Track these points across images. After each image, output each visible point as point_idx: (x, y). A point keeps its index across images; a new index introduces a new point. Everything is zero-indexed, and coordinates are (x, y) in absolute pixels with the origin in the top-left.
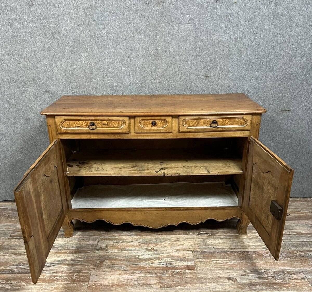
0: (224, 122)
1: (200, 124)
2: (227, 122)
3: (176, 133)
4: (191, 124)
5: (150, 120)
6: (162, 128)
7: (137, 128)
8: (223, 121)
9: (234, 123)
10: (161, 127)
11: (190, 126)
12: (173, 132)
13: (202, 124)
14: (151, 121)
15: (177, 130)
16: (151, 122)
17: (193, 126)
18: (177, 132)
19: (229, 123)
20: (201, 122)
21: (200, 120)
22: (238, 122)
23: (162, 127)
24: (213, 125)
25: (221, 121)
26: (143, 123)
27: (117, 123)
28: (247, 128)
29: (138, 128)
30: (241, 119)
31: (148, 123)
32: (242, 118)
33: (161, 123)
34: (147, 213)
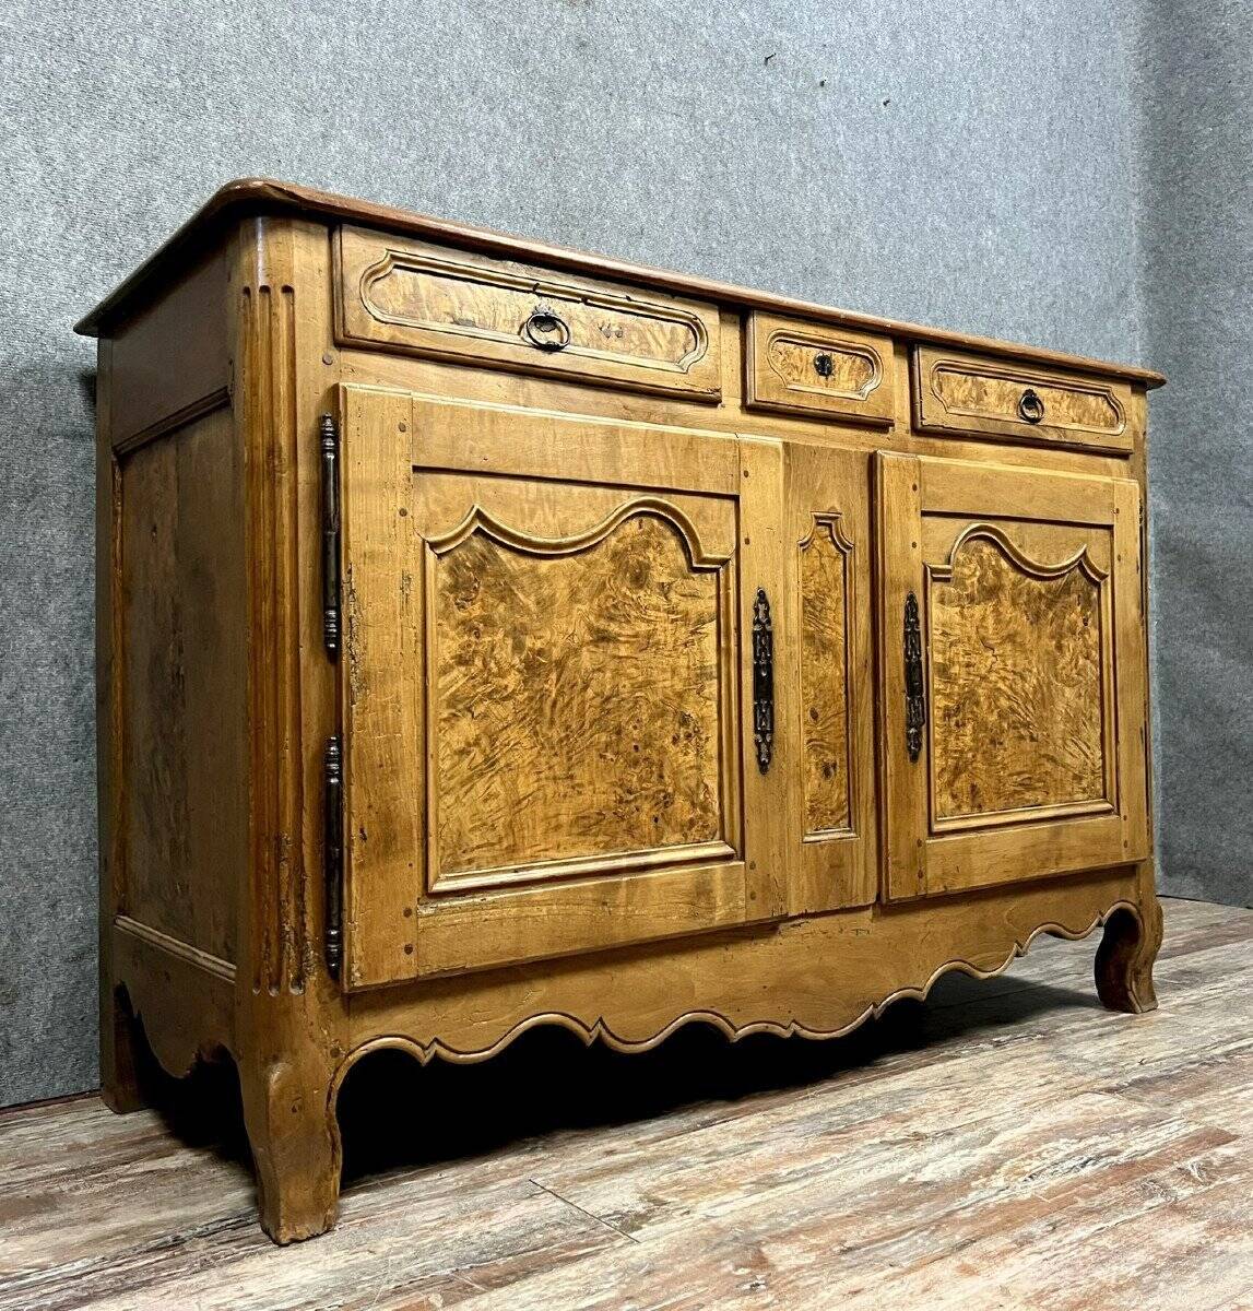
0: (1058, 406)
1: (985, 399)
2: (1065, 405)
4: (959, 396)
5: (814, 343)
6: (860, 397)
7: (757, 379)
8: (1055, 401)
9: (1087, 415)
10: (853, 389)
14: (814, 352)
17: (965, 404)
19: (1072, 412)
20: (988, 389)
22: (1096, 413)
24: (1027, 412)
28: (1124, 440)
29: (765, 381)
30: (1103, 402)
31: (801, 359)
32: (1107, 396)
33: (852, 368)
34: (797, 930)
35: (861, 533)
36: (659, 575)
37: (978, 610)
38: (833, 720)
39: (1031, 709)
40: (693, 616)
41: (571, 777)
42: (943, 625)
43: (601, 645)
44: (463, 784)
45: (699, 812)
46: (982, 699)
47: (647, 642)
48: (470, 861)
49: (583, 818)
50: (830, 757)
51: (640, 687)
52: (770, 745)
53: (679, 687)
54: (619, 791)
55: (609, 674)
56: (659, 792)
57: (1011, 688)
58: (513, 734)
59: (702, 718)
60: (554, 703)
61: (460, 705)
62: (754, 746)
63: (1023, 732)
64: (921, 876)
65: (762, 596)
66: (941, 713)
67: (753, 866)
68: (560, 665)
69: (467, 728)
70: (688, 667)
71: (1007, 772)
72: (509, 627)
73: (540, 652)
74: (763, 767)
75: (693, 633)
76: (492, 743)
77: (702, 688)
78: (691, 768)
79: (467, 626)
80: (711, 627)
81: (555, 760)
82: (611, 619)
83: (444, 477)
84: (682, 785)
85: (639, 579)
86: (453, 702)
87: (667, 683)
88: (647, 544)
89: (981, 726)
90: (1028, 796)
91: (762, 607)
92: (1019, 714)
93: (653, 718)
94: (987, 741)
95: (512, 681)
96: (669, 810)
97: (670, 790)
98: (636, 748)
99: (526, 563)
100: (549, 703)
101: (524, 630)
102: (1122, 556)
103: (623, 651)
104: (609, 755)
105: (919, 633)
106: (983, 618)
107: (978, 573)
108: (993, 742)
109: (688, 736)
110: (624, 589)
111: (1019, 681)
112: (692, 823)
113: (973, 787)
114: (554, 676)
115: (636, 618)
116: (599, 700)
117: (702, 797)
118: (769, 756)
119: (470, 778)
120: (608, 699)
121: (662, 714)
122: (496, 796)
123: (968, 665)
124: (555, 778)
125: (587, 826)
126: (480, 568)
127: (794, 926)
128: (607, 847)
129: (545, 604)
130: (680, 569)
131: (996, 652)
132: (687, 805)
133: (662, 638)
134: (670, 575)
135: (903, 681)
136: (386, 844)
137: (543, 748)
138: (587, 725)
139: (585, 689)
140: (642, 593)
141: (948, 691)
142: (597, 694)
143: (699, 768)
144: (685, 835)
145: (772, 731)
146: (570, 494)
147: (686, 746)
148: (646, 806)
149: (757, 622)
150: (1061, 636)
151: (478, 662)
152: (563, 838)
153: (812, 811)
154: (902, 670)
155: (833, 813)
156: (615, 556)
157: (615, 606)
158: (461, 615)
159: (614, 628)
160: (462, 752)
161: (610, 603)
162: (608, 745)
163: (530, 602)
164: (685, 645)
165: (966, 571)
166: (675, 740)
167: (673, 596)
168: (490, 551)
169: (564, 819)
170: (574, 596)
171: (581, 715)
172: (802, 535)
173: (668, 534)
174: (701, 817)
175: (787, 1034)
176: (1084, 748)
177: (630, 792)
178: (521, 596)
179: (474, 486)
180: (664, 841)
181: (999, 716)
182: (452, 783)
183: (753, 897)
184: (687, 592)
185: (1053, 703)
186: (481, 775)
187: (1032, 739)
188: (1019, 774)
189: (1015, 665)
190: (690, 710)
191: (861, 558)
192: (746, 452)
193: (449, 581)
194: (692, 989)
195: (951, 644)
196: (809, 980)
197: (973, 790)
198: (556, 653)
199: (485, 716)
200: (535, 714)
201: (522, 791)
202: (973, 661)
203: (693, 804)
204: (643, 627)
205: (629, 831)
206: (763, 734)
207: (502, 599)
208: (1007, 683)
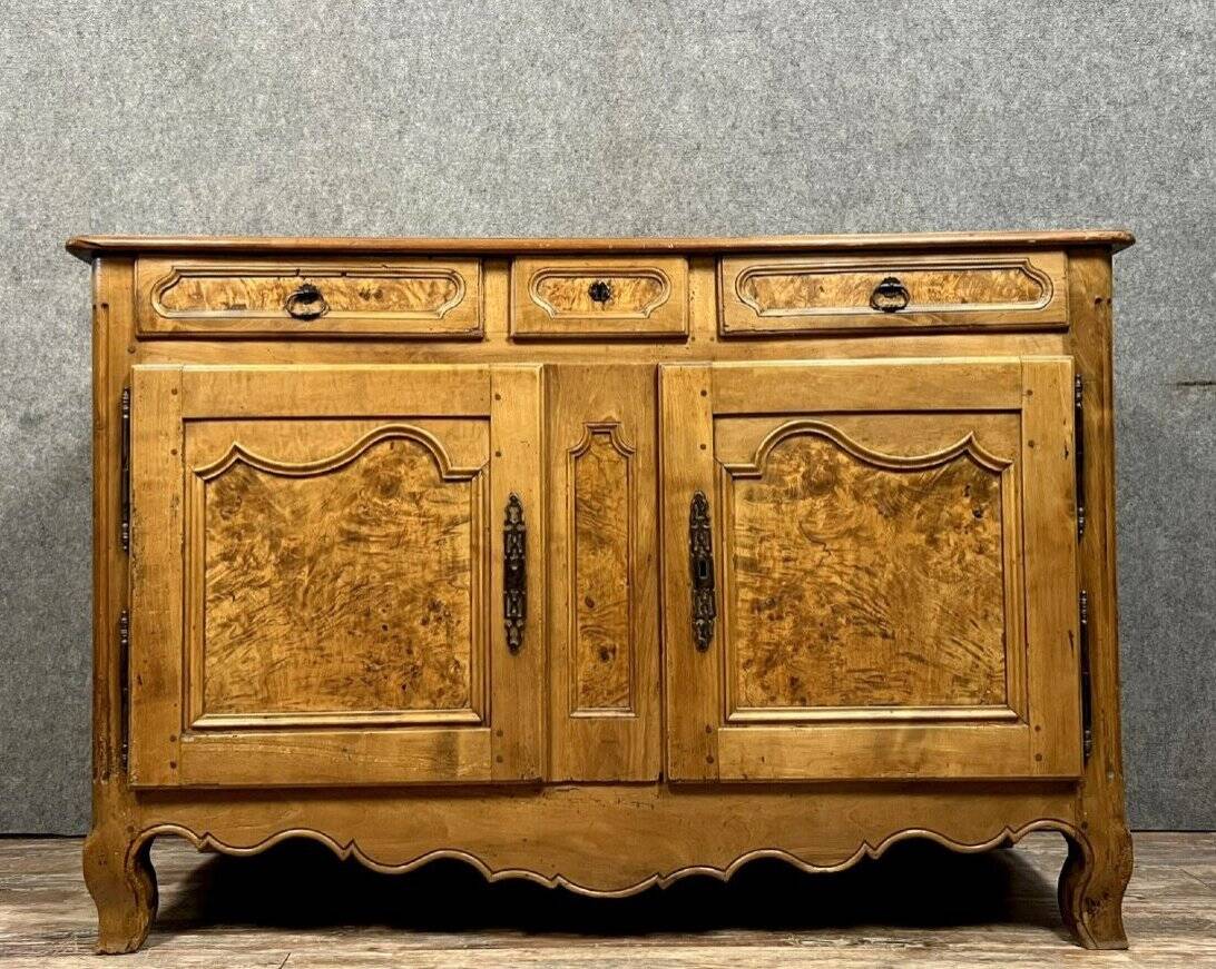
0: (937, 288)
1: (822, 295)
2: (950, 287)
3: (708, 341)
4: (782, 297)
5: (584, 274)
6: (642, 316)
7: (517, 315)
8: (933, 283)
9: (987, 292)
10: (635, 309)
11: (773, 305)
12: (693, 339)
13: (831, 295)
14: (590, 281)
15: (713, 327)
16: (586, 288)
17: (789, 304)
18: (712, 339)
19: (960, 292)
20: (825, 286)
21: (820, 276)
22: (1003, 288)
23: (642, 308)
24: (884, 301)
25: (921, 284)
26: (549, 292)
27: (424, 290)
28: (1049, 314)
29: (526, 315)
30: (1017, 275)
31: (573, 290)
32: (1023, 269)
33: (635, 290)
34: (563, 795)
35: (645, 438)
36: (410, 485)
37: (803, 506)
38: (612, 609)
39: (884, 606)
40: (446, 519)
41: (322, 649)
42: (751, 521)
43: (352, 544)
44: (225, 650)
45: (448, 682)
46: (807, 594)
47: (399, 541)
48: (230, 707)
49: (333, 681)
50: (608, 642)
51: (390, 577)
52: (520, 629)
53: (430, 577)
54: (367, 661)
55: (359, 568)
56: (407, 664)
57: (851, 582)
58: (268, 613)
59: (454, 605)
60: (306, 591)
61: (224, 591)
62: (505, 631)
63: (871, 628)
64: (710, 760)
65: (514, 501)
66: (747, 606)
67: (500, 734)
68: (312, 560)
69: (228, 608)
70: (440, 562)
71: (844, 669)
72: (266, 531)
73: (294, 550)
74: (513, 649)
75: (445, 533)
76: (250, 618)
77: (455, 579)
78: (441, 646)
79: (231, 532)
80: (465, 528)
81: (306, 635)
82: (362, 522)
83: (210, 424)
84: (432, 659)
85: (390, 489)
86: (218, 587)
87: (416, 576)
88: (399, 462)
89: (803, 620)
90: (876, 694)
91: (514, 511)
92: (865, 610)
93: (402, 604)
94: (816, 636)
95: (268, 573)
96: (418, 680)
97: (419, 663)
98: (385, 628)
99: (283, 483)
100: (301, 589)
101: (280, 534)
102: (1037, 440)
103: (374, 549)
104: (358, 632)
105: (709, 530)
106: (811, 513)
107: (802, 469)
108: (824, 637)
109: (439, 619)
110: (375, 500)
111: (866, 578)
112: (441, 692)
113: (794, 681)
114: (306, 569)
115: (387, 522)
116: (348, 588)
117: (452, 670)
118: (520, 639)
119: (231, 645)
120: (357, 588)
121: (413, 600)
122: (253, 659)
123: (787, 560)
124: (306, 649)
125: (335, 688)
126: (243, 489)
127: (559, 790)
128: (354, 706)
129: (298, 514)
130: (432, 481)
131: (828, 547)
132: (436, 678)
133: (413, 537)
134: (421, 485)
135: (687, 575)
136: (158, 688)
137: (295, 624)
138: (336, 608)
139: (337, 577)
140: (392, 501)
141: (758, 585)
142: (347, 584)
143: (449, 646)
144: (434, 702)
145: (524, 617)
146: (320, 428)
147: (437, 627)
148: (394, 675)
149: (507, 522)
150: (936, 529)
151: (239, 559)
152: (312, 697)
153: (586, 689)
154: (687, 565)
155: (610, 693)
156: (367, 472)
157: (366, 513)
158: (225, 523)
159: (364, 530)
160: (225, 626)
161: (361, 510)
162: (356, 625)
163: (287, 512)
164: (437, 542)
165: (785, 467)
166: (425, 622)
167: (425, 504)
168: (251, 475)
169: (313, 680)
170: (326, 506)
171: (332, 598)
172: (572, 444)
173: (420, 452)
174: (451, 687)
175: (551, 885)
176: (973, 648)
177: (378, 662)
178: (277, 507)
179: (235, 427)
180: (411, 705)
181: (833, 611)
182: (216, 648)
183: (500, 760)
184: (439, 498)
185: (920, 600)
186: (241, 643)
187: (885, 636)
188: (864, 671)
189: (858, 559)
190: (442, 597)
191: (642, 462)
192: (498, 379)
193: (216, 499)
194: (446, 830)
195: (762, 540)
196: (577, 841)
197: (792, 684)
198: (309, 552)
199: (244, 599)
200: (287, 599)
201: (275, 657)
202: (793, 555)
203: (442, 676)
204: (393, 529)
205: (377, 694)
206: (514, 620)
207: (262, 511)
208: (845, 577)
